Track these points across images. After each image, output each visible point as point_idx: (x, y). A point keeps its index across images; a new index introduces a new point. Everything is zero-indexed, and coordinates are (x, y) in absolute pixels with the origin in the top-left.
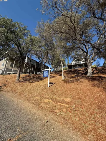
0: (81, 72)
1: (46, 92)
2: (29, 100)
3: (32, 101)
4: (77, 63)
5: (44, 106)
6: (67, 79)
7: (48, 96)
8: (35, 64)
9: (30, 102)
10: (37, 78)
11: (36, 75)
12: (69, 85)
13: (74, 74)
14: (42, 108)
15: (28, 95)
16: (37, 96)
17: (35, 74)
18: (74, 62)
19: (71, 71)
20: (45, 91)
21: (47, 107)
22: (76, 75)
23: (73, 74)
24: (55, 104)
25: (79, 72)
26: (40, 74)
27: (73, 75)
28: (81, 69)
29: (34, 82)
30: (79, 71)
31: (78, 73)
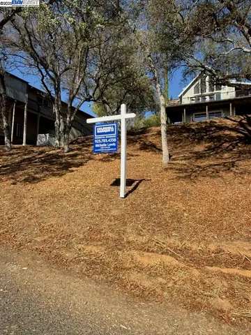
0: (227, 132)
1: (122, 220)
2: (58, 262)
3: (77, 268)
4: (204, 97)
5: (147, 284)
6: (184, 162)
7: (144, 239)
8: (24, 97)
9: (69, 272)
10: (43, 162)
11: (35, 149)
12: (205, 185)
13: (200, 140)
14: (144, 295)
15: (39, 239)
16: (88, 240)
17: (27, 143)
18: (191, 93)
19: (186, 129)
20: (116, 218)
21: (163, 289)
22: (209, 148)
23: (198, 143)
24: (196, 272)
25: (221, 133)
26: (48, 144)
27: (200, 148)
28: (229, 123)
29: (39, 180)
30: (221, 128)
31: (219, 138)
